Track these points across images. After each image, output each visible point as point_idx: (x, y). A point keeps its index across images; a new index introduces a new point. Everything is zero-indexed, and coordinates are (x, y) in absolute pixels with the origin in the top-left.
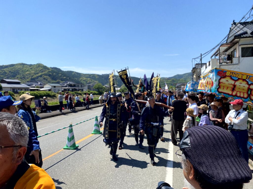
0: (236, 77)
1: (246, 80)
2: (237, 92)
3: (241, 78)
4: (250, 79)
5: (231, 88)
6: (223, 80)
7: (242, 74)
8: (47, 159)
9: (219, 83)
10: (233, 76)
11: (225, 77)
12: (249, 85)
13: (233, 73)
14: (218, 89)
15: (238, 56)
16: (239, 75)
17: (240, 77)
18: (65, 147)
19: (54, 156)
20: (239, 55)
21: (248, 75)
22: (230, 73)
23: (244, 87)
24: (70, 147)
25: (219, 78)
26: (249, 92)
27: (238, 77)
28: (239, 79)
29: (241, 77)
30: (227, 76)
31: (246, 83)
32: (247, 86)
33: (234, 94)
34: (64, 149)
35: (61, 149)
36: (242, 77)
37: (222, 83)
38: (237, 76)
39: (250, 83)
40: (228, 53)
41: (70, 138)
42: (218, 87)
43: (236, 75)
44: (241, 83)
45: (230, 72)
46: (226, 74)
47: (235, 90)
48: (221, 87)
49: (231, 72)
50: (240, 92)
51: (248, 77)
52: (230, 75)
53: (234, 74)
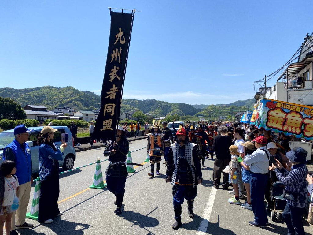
0: (288, 109)
1: (301, 112)
2: (289, 126)
3: (294, 110)
4: (304, 112)
5: (282, 122)
6: (272, 113)
7: (295, 106)
8: (70, 198)
9: (268, 115)
10: (284, 108)
11: (274, 109)
12: (304, 119)
13: (285, 105)
14: (267, 123)
15: (312, 79)
16: (291, 106)
17: (293, 110)
18: (92, 186)
19: (78, 195)
21: (302, 106)
22: (282, 104)
23: (297, 121)
24: (97, 186)
25: (268, 110)
26: (303, 127)
27: (291, 109)
28: (291, 111)
29: (294, 109)
30: (277, 107)
31: (300, 116)
32: (301, 120)
33: (285, 128)
34: (91, 188)
35: (87, 188)
36: (295, 110)
37: (271, 115)
39: (304, 116)
40: (298, 75)
41: (97, 175)
42: (267, 121)
43: (288, 107)
45: (281, 103)
46: (276, 106)
48: (270, 120)
49: (282, 103)
50: (292, 127)
51: (302, 110)
52: (281, 107)
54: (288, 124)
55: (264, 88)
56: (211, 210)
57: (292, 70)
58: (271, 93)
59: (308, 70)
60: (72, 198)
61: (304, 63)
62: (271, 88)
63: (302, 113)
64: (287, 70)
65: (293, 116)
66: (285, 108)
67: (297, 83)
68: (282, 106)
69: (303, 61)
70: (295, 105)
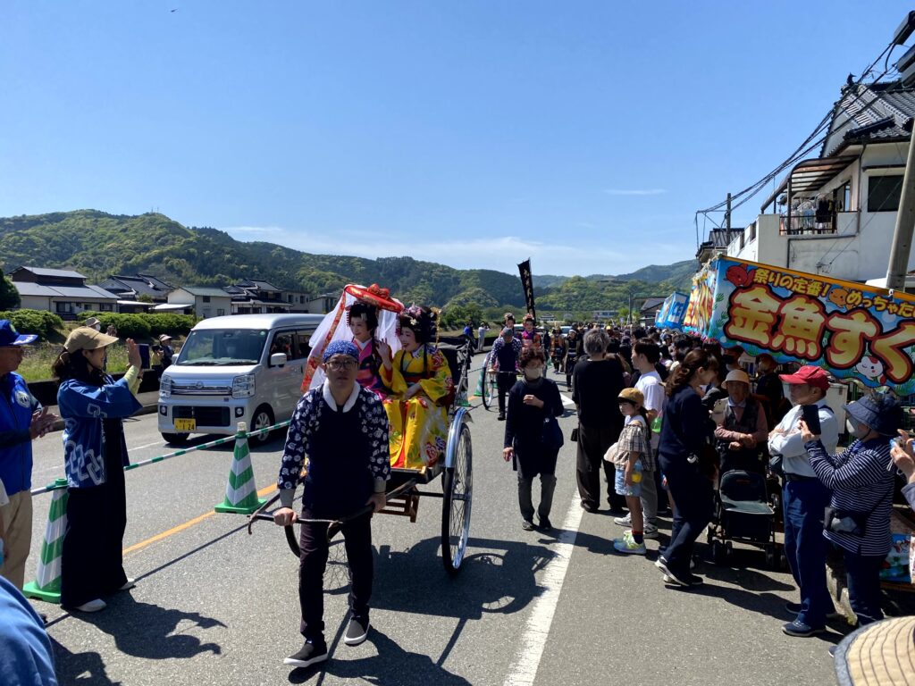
0: (785, 287)
1: (820, 298)
2: (787, 337)
3: (803, 292)
4: (831, 296)
5: (767, 323)
6: (744, 298)
7: (805, 279)
8: (158, 541)
9: (731, 305)
10: (776, 284)
11: (749, 286)
12: (828, 316)
13: (779, 275)
14: (726, 326)
15: (856, 207)
16: (796, 280)
17: (798, 290)
18: (223, 505)
19: (181, 531)
20: (858, 204)
21: (825, 281)
22: (769, 274)
23: (811, 321)
24: (237, 506)
25: (731, 288)
26: (825, 340)
27: (794, 288)
28: (795, 294)
29: (804, 287)
30: (756, 283)
31: (817, 309)
32: (820, 319)
33: (776, 343)
34: (219, 510)
35: (207, 512)
36: (806, 290)
37: (740, 305)
38: (788, 285)
39: (829, 310)
40: (820, 195)
41: (237, 475)
42: (727, 320)
43: (788, 282)
44: (802, 310)
45: (768, 272)
46: (754, 278)
47: (781, 334)
48: (736, 320)
49: (771, 271)
50: (796, 339)
51: (825, 291)
52: (767, 281)
53: (781, 277)
54: (785, 328)
55: (725, 230)
56: (566, 569)
57: (804, 179)
58: (742, 246)
59: (848, 182)
60: (163, 539)
61: (837, 160)
62: (742, 230)
63: (823, 300)
64: (790, 180)
65: (801, 307)
66: (779, 285)
67: (815, 219)
68: (771, 280)
69: (834, 155)
70: (806, 276)
